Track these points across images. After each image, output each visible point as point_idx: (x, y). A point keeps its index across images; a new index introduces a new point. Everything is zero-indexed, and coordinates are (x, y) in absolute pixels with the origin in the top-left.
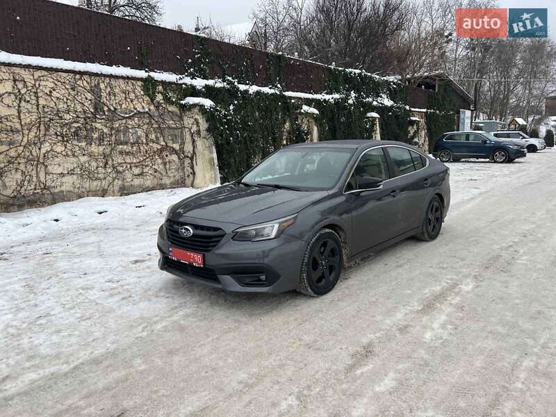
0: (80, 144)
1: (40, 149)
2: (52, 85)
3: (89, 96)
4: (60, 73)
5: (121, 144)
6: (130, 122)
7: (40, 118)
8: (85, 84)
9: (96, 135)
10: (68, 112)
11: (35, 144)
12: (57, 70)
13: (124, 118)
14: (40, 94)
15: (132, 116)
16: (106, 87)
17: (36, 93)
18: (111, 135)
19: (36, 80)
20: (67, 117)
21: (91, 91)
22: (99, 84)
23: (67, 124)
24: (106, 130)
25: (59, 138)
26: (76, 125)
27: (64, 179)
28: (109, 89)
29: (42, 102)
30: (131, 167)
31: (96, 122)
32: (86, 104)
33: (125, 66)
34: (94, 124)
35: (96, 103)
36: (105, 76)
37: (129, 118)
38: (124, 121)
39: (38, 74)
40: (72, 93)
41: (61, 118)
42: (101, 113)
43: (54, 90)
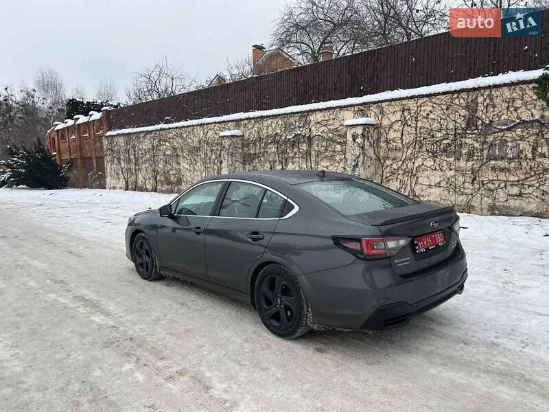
0: (448, 160)
1: (414, 163)
2: (431, 108)
3: (463, 112)
4: (438, 97)
5: (495, 159)
6: (508, 134)
7: (416, 138)
8: (462, 101)
9: (465, 151)
10: (440, 130)
11: (411, 159)
12: (436, 95)
13: (501, 130)
14: (419, 118)
15: (513, 127)
16: (485, 100)
17: (417, 117)
18: (482, 150)
19: (418, 107)
20: (439, 135)
21: (467, 107)
22: (476, 98)
23: (437, 141)
24: (477, 145)
25: (430, 154)
26: (445, 142)
27: (432, 190)
28: (488, 101)
29: (419, 124)
30: (505, 186)
31: (465, 137)
32: (459, 121)
33: (514, 71)
34: (463, 140)
35: (469, 118)
36: (485, 88)
37: (508, 129)
38: (501, 134)
39: (421, 101)
40: (446, 112)
41: (433, 136)
42: (474, 128)
43: (431, 112)
